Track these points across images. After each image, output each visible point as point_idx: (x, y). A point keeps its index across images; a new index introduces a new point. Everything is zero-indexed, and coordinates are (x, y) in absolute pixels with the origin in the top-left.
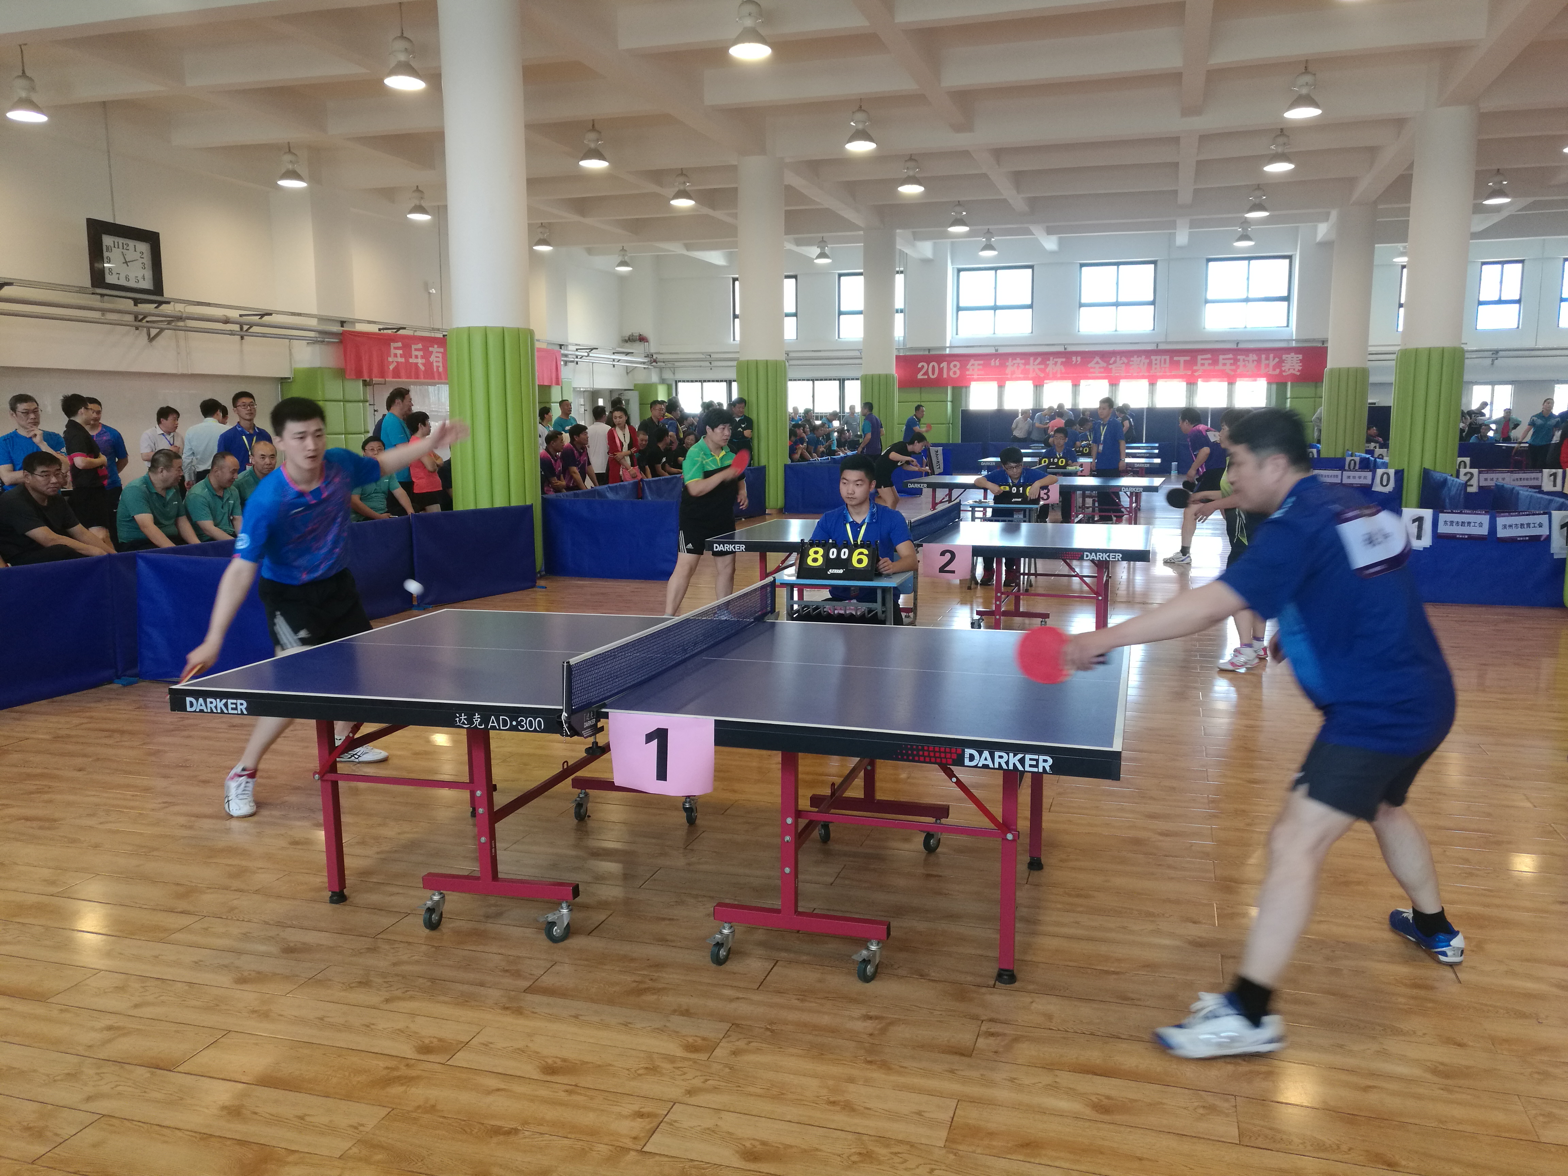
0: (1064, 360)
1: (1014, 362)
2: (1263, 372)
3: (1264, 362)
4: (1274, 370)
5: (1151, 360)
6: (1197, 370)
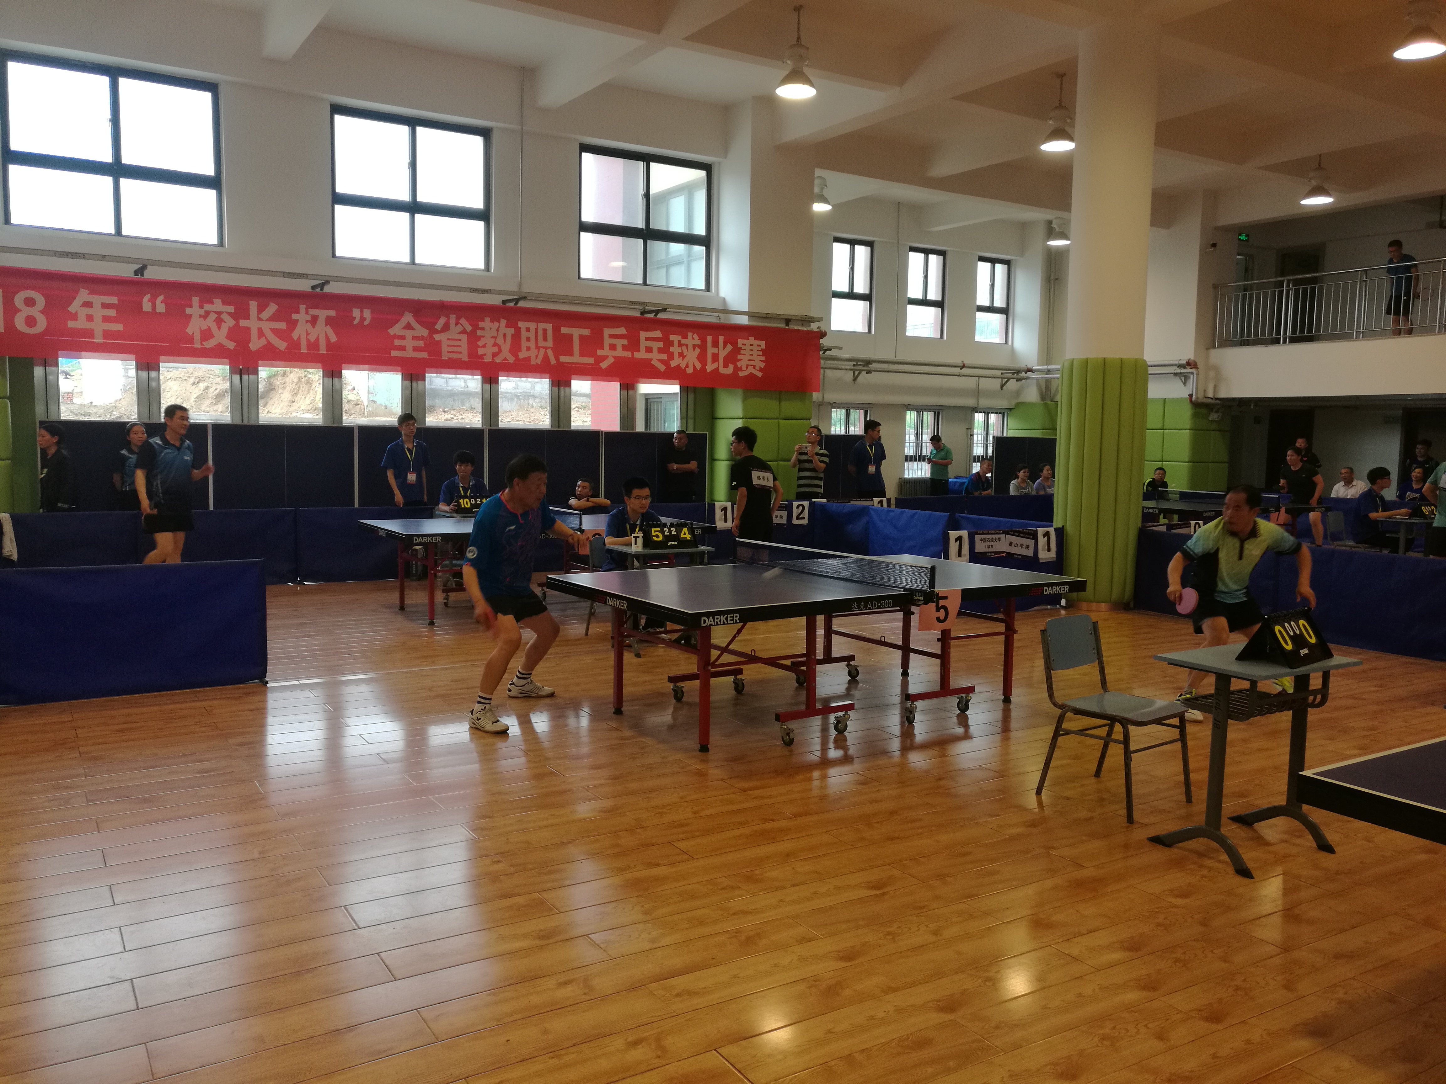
0: (332, 313)
1: (208, 307)
2: (710, 368)
3: (711, 350)
4: (726, 366)
5: (518, 330)
6: (605, 358)
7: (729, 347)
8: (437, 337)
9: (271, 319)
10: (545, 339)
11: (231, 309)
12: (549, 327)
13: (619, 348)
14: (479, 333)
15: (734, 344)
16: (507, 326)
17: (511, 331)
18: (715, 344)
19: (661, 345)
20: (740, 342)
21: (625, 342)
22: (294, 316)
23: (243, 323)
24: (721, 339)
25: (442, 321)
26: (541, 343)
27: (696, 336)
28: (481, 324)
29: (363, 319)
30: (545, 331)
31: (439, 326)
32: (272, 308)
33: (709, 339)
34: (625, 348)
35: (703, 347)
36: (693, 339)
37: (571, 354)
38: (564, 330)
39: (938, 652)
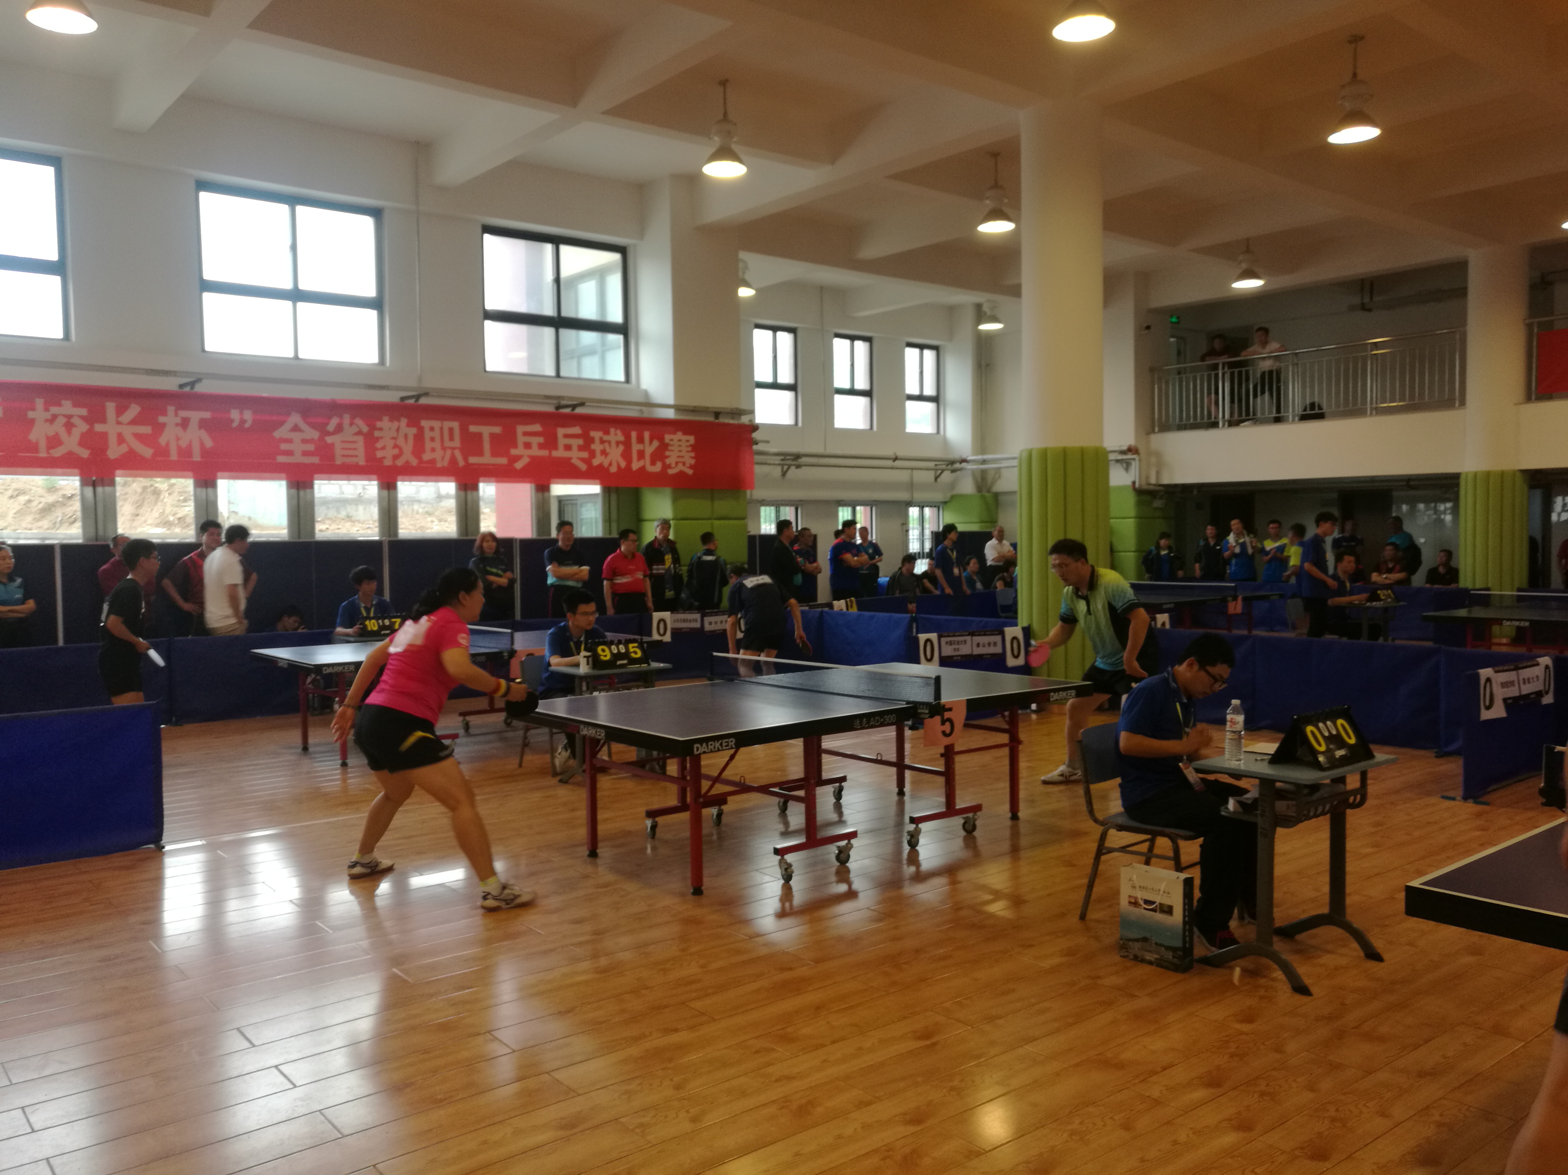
1: (54, 410)
2: (636, 465)
3: (636, 447)
4: (653, 463)
5: (421, 429)
6: (518, 458)
7: (656, 444)
8: (329, 440)
9: (134, 422)
10: (451, 438)
11: (84, 412)
12: (456, 425)
13: (535, 446)
14: (377, 434)
15: (661, 439)
16: (408, 425)
17: (413, 431)
18: (640, 440)
19: (580, 442)
20: (668, 438)
21: (541, 440)
22: (161, 419)
23: (99, 428)
24: (647, 435)
25: (334, 422)
26: (448, 443)
27: (619, 432)
28: (379, 424)
29: (243, 421)
30: (451, 430)
31: (331, 427)
32: (134, 410)
33: (634, 434)
34: (541, 446)
35: (627, 444)
36: (616, 435)
37: (480, 453)
38: (473, 429)
39: (941, 769)
